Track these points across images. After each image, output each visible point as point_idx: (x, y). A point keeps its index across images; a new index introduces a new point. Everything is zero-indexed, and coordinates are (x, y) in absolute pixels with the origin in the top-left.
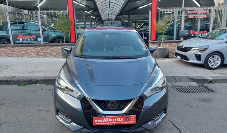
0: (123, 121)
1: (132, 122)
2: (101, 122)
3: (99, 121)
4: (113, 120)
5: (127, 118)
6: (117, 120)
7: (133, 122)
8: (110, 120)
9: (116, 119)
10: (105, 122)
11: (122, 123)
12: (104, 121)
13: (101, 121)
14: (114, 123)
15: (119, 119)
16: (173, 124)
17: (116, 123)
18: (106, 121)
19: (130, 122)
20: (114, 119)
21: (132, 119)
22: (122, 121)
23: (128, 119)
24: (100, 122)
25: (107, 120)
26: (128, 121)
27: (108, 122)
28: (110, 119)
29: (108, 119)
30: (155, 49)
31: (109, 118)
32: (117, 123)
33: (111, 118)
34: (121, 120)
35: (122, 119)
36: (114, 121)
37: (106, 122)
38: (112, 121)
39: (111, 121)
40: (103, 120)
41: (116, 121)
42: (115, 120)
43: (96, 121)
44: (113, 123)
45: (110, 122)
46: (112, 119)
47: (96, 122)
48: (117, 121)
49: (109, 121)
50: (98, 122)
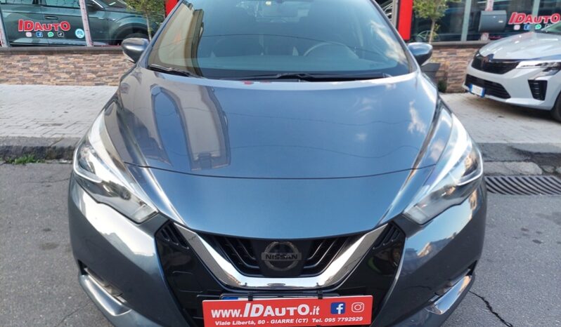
0: (322, 315)
1: (354, 319)
2: (236, 319)
3: (226, 313)
4: (280, 312)
5: (335, 305)
6: (296, 311)
7: (361, 319)
8: (269, 311)
9: (292, 310)
10: (249, 318)
11: (317, 321)
12: (246, 315)
13: (236, 313)
14: (284, 321)
15: (303, 310)
16: (490, 308)
17: (292, 321)
18: (253, 314)
19: (346, 319)
20: (284, 310)
21: (358, 307)
22: (315, 316)
23: (340, 308)
24: (230, 319)
25: (257, 310)
26: (340, 316)
27: (261, 317)
28: (269, 308)
29: (261, 307)
30: (427, 52)
31: (265, 304)
32: (299, 321)
33: (274, 305)
34: (311, 310)
35: (318, 309)
36: (287, 316)
37: (256, 319)
38: (277, 314)
39: (273, 315)
40: (242, 312)
41: (292, 313)
42: (288, 312)
43: (215, 314)
44: (279, 321)
45: (269, 317)
46: (277, 310)
47: (216, 319)
48: (297, 315)
49: (265, 315)
50: (221, 319)
